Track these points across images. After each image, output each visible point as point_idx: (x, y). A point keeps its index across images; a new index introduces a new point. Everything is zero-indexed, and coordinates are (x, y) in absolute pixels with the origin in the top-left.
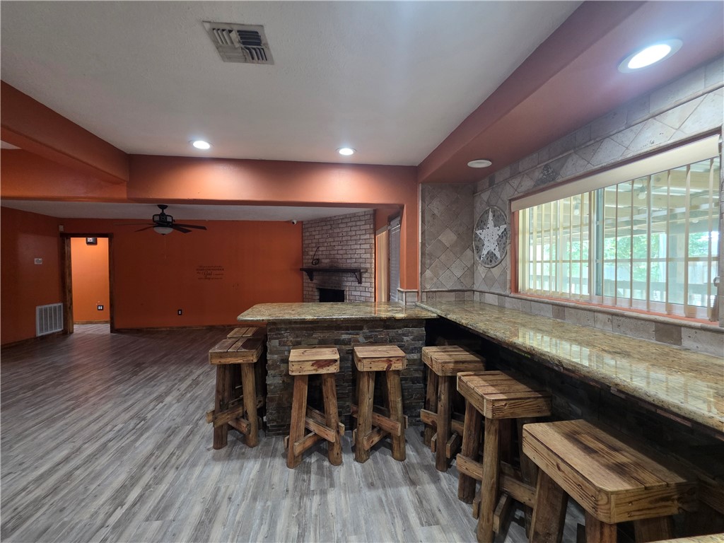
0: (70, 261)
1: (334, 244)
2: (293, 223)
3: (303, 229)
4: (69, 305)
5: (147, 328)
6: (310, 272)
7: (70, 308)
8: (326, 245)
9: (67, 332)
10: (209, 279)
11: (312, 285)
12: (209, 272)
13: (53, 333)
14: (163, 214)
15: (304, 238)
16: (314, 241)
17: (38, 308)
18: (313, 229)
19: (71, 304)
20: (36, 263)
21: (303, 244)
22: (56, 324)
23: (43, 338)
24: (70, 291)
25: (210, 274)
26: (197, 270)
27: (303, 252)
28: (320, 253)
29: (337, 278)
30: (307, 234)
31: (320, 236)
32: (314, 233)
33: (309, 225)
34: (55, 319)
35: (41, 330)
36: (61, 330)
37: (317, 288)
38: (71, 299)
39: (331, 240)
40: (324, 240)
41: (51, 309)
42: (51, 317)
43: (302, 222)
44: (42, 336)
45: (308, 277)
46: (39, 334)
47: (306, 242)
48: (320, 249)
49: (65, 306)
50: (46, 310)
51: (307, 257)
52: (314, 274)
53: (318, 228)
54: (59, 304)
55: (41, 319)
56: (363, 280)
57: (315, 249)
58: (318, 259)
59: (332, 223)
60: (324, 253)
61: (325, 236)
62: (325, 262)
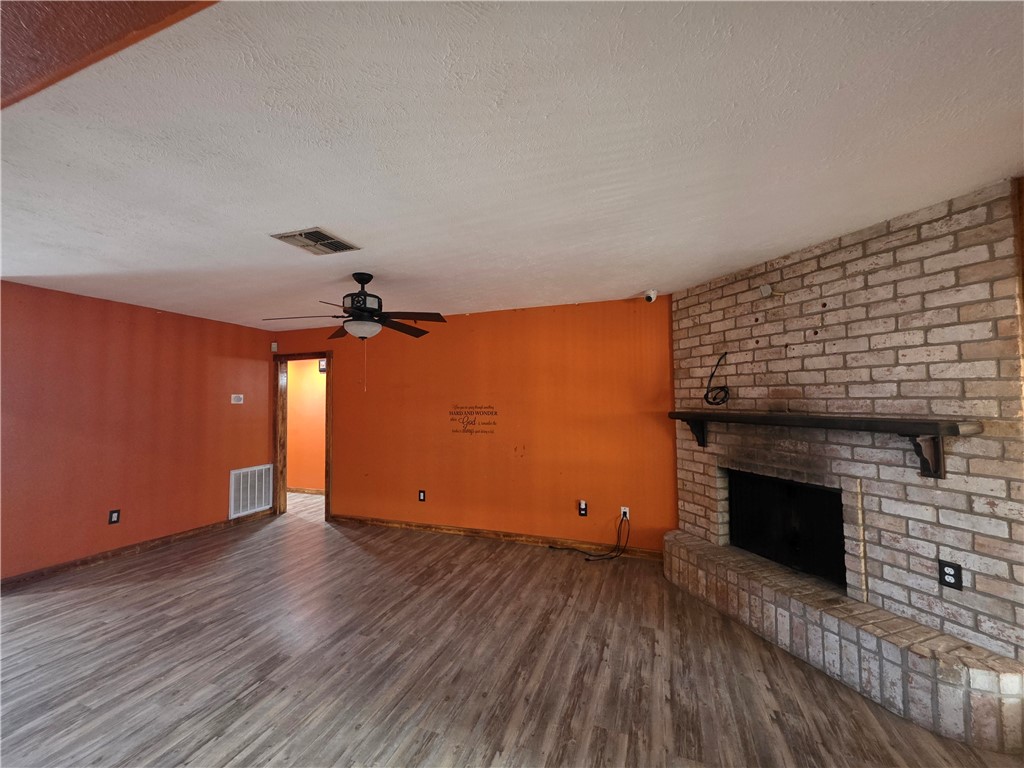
0: (285, 399)
1: (786, 339)
2: (649, 299)
3: (671, 312)
4: (280, 468)
5: (373, 520)
6: (699, 425)
7: (282, 472)
8: (751, 344)
9: (276, 511)
10: (471, 432)
11: (704, 458)
12: (471, 418)
13: (256, 514)
14: (363, 294)
15: (676, 336)
16: (707, 339)
17: (233, 473)
18: (705, 308)
19: (285, 466)
20: (233, 402)
21: (672, 351)
22: (260, 498)
23: (238, 520)
24: (284, 446)
25: (473, 423)
26: (451, 413)
27: (673, 372)
28: (731, 370)
29: (803, 447)
30: (686, 323)
31: (729, 324)
32: (705, 319)
33: (689, 302)
34: (260, 490)
35: (237, 509)
36: (268, 507)
37: (720, 468)
38: (285, 458)
39: (769, 328)
40: (743, 333)
41: (253, 473)
42: (253, 487)
43: (670, 295)
44: (238, 518)
45: (690, 435)
46: (233, 516)
47: (683, 344)
48: (731, 358)
49: (275, 469)
50: (245, 476)
51: (687, 383)
52: (712, 427)
53: (723, 303)
54: (268, 466)
55: (237, 490)
56: (951, 463)
57: (714, 360)
58: (724, 389)
59: (776, 277)
60: (746, 369)
61: (749, 320)
62: (751, 395)
